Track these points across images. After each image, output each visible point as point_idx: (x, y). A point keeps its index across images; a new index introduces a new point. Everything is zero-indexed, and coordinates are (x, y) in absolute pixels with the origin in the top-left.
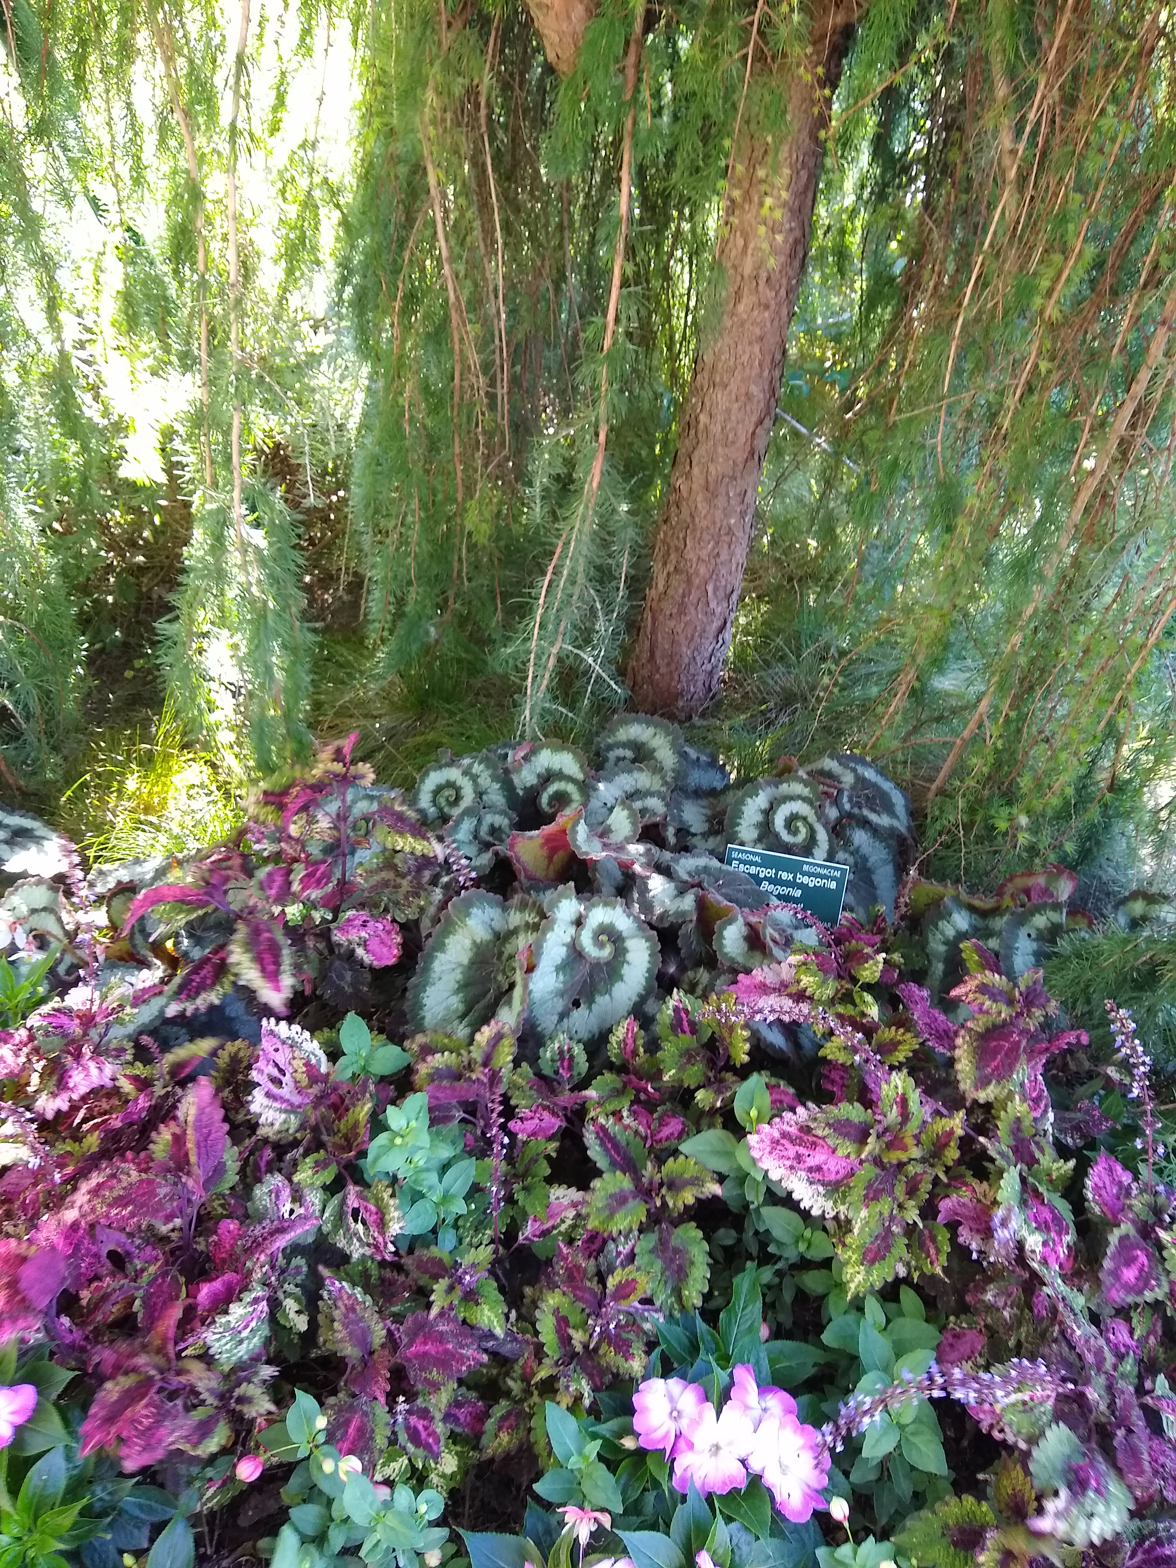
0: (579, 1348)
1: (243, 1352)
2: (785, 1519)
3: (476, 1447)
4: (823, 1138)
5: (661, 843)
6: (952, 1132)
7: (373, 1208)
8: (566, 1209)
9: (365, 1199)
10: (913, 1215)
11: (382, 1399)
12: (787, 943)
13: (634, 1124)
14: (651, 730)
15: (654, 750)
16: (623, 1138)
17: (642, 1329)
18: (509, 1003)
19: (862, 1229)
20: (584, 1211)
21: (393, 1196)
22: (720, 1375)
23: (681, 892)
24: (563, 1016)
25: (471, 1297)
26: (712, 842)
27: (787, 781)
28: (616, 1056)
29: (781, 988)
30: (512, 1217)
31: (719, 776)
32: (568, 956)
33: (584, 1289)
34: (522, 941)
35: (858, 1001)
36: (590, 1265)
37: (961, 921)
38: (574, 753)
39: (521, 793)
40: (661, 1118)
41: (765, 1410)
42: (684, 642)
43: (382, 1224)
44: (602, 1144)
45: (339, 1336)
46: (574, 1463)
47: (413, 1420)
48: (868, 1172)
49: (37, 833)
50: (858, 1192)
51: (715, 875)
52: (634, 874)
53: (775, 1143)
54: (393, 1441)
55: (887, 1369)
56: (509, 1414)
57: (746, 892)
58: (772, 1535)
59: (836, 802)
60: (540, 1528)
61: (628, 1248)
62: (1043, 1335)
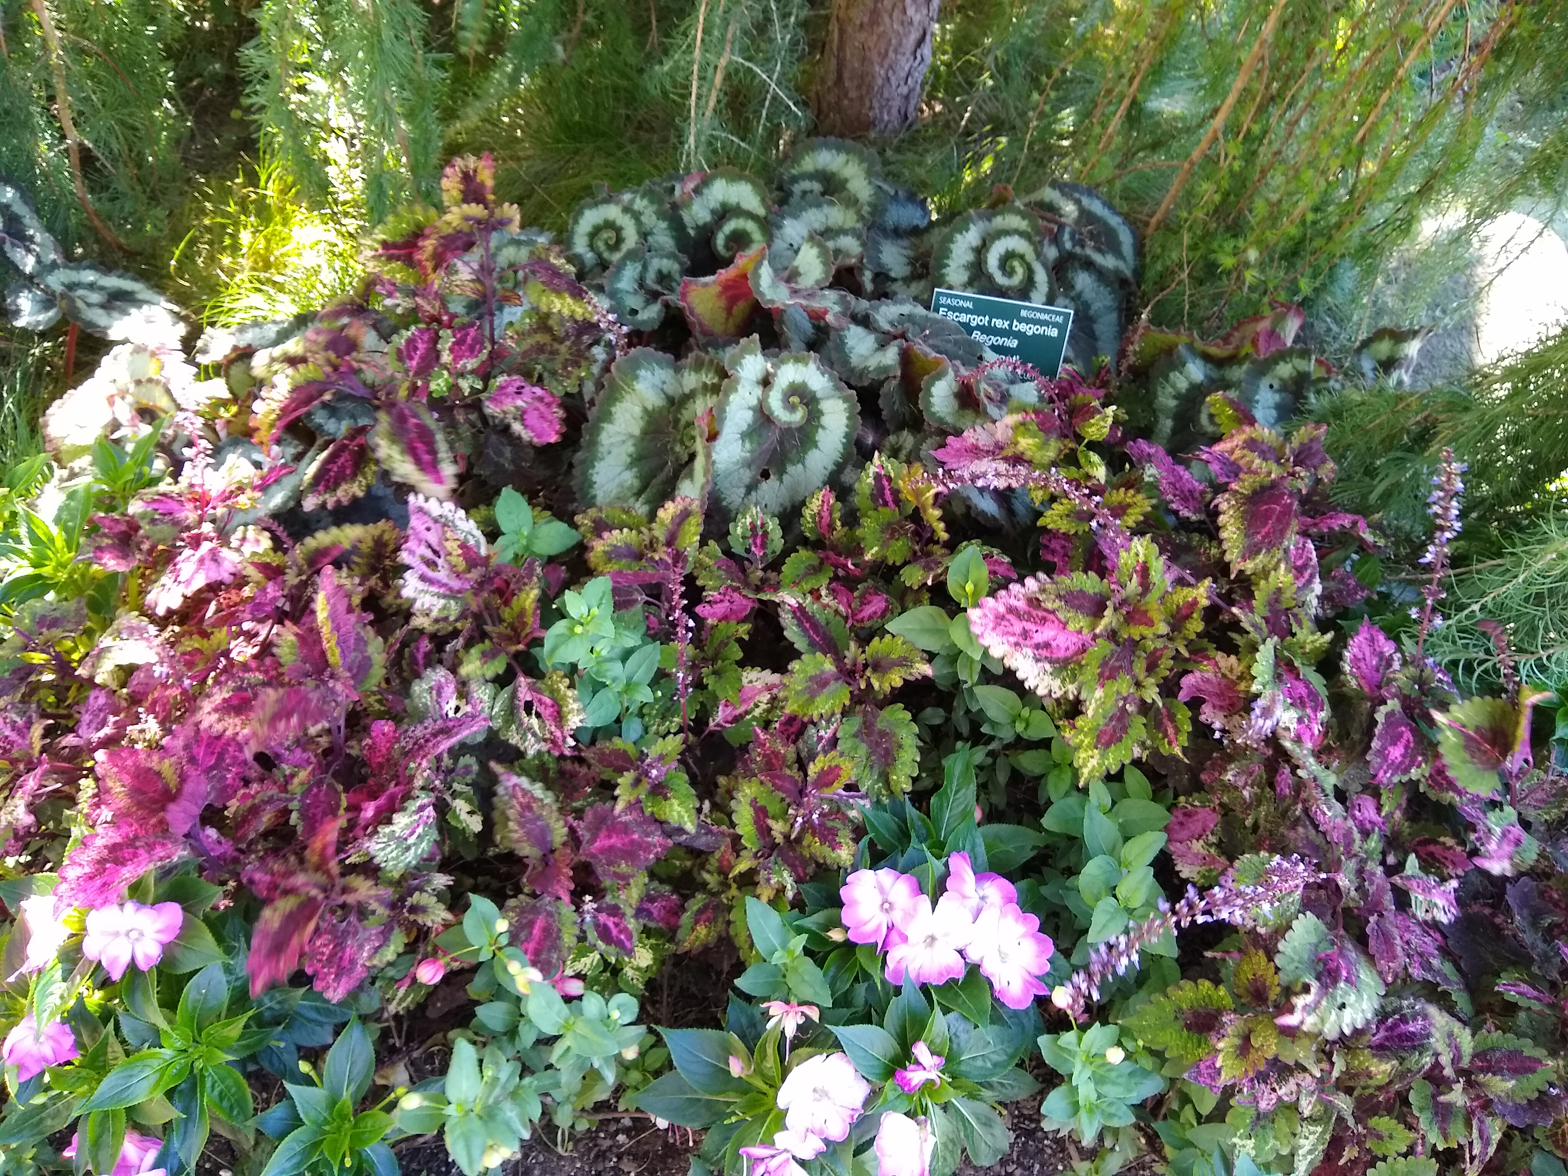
0: (779, 839)
1: (411, 857)
2: (1003, 1005)
3: (671, 940)
4: (1053, 612)
5: (857, 290)
6: (1195, 602)
7: (548, 701)
8: (760, 692)
9: (539, 691)
10: (1152, 694)
11: (566, 898)
12: (1004, 399)
13: (834, 603)
14: (842, 158)
15: (846, 181)
16: (821, 618)
17: (846, 817)
18: (691, 476)
19: (1096, 711)
20: (781, 695)
21: (571, 686)
22: (935, 866)
23: (882, 346)
24: (751, 488)
25: (659, 790)
26: (916, 288)
27: (1002, 213)
28: (811, 530)
29: (996, 451)
30: (702, 704)
31: (919, 213)
32: (755, 421)
33: (783, 777)
34: (700, 406)
35: (1082, 461)
36: (788, 752)
37: (1196, 371)
38: (754, 184)
39: (692, 233)
40: (862, 597)
41: (983, 898)
42: (876, 59)
43: (559, 717)
44: (800, 624)
45: (515, 836)
46: (778, 958)
47: (603, 918)
48: (1102, 649)
49: (140, 296)
50: (1092, 670)
51: (921, 324)
52: (827, 325)
53: (1000, 618)
54: (582, 938)
55: (1112, 852)
56: (705, 907)
57: (956, 342)
58: (992, 1022)
59: (1056, 240)
60: (744, 1020)
61: (830, 732)
62: (1284, 815)
